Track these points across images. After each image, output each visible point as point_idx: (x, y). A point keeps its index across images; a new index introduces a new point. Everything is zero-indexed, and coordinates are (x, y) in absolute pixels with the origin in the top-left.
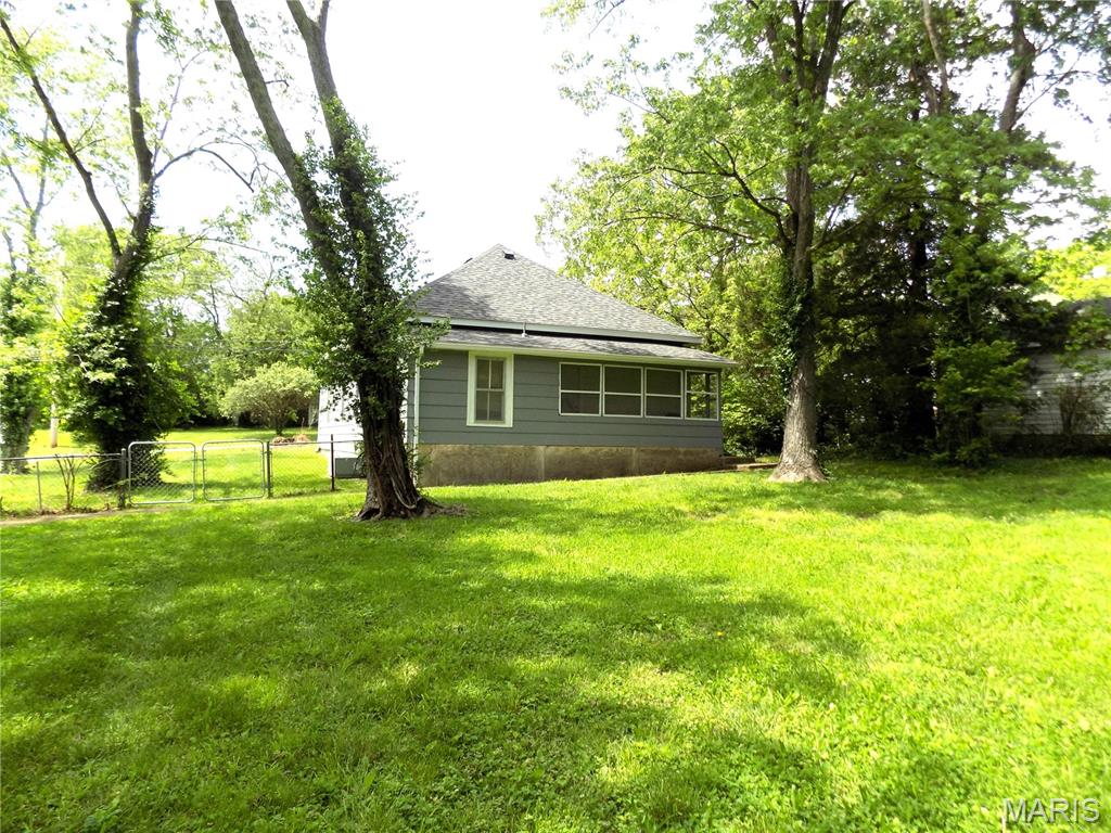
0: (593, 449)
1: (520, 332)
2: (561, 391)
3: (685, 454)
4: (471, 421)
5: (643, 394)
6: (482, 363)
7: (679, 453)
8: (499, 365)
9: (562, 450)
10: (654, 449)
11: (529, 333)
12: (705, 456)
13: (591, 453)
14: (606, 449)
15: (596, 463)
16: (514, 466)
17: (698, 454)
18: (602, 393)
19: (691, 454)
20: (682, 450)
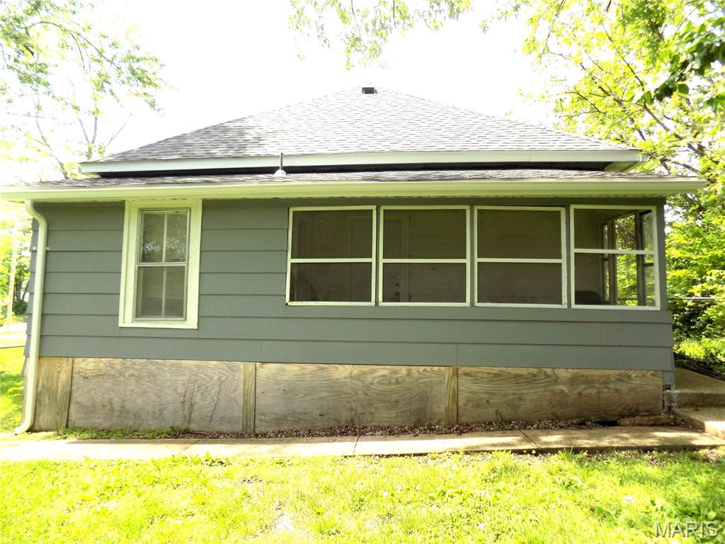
0: (356, 370)
1: (271, 170)
2: (290, 261)
3: (573, 381)
4: (126, 317)
5: (471, 260)
6: (151, 221)
7: (556, 380)
8: (178, 219)
9: (293, 369)
10: (496, 370)
11: (290, 170)
12: (624, 387)
13: (351, 377)
14: (382, 371)
15: (361, 396)
16: (198, 398)
17: (607, 381)
18: (377, 261)
19: (589, 382)
20: (563, 373)
